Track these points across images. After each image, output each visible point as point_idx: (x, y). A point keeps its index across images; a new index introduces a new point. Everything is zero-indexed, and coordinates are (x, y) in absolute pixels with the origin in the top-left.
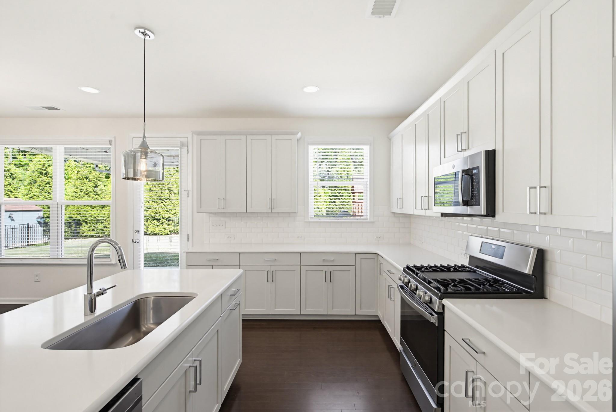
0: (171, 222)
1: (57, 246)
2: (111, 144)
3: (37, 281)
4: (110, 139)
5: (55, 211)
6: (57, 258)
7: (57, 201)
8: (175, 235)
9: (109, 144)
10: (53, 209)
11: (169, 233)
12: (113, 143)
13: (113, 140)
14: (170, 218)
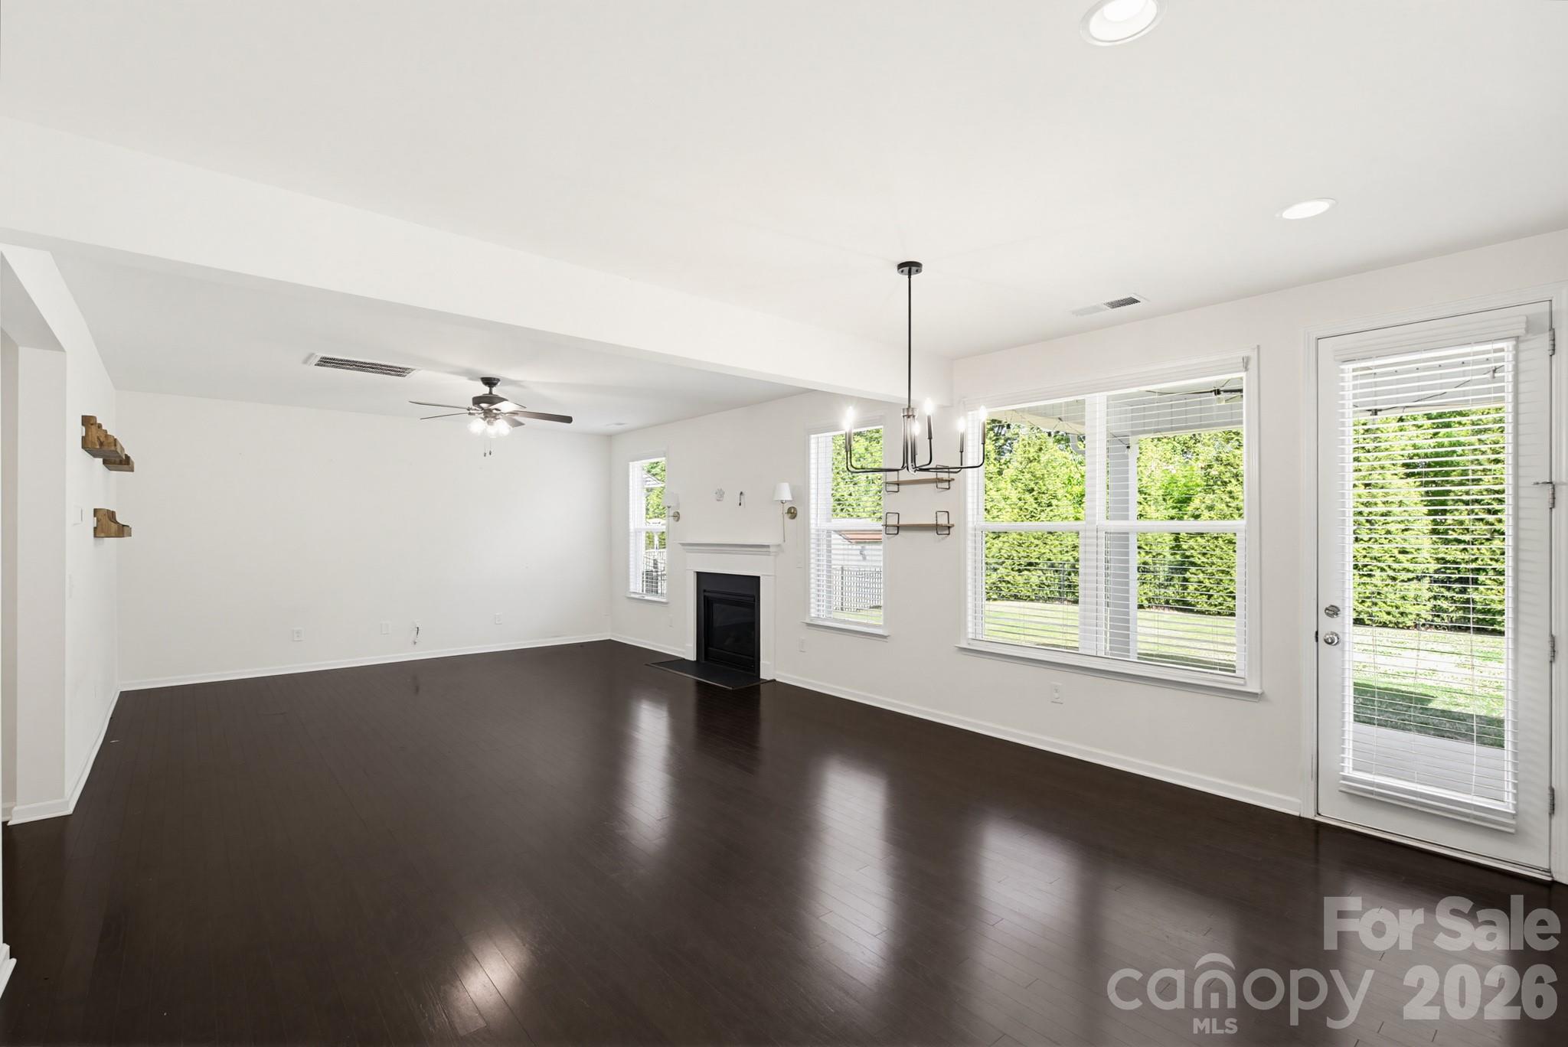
0: (1149, 576)
1: (1095, 628)
2: (1246, 369)
3: (1056, 700)
4: (1245, 354)
5: (1090, 545)
6: (1095, 655)
7: (1095, 523)
8: (1161, 611)
9: (1242, 368)
10: (1088, 541)
11: (1146, 603)
12: (1253, 365)
13: (1254, 355)
14: (1146, 566)
